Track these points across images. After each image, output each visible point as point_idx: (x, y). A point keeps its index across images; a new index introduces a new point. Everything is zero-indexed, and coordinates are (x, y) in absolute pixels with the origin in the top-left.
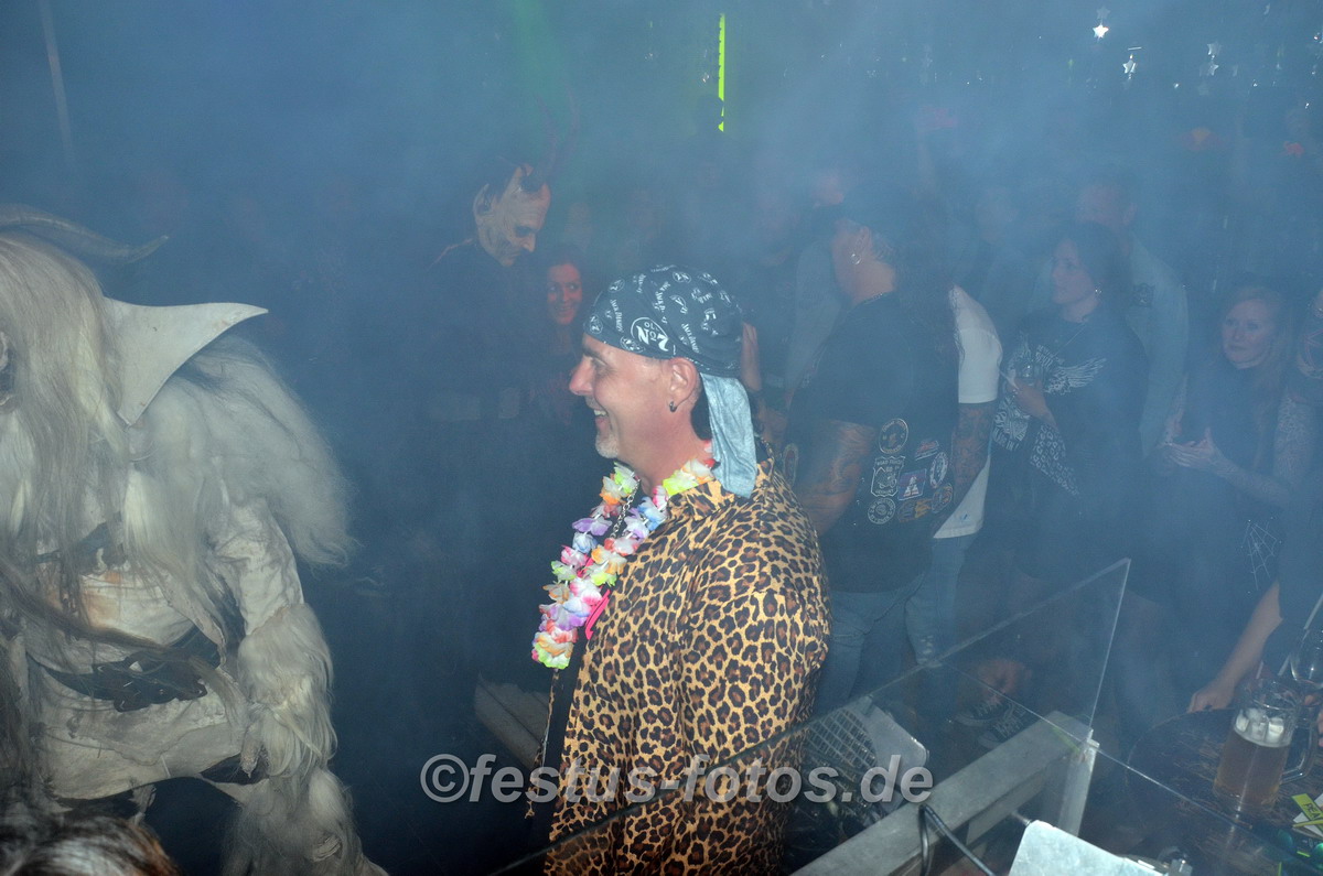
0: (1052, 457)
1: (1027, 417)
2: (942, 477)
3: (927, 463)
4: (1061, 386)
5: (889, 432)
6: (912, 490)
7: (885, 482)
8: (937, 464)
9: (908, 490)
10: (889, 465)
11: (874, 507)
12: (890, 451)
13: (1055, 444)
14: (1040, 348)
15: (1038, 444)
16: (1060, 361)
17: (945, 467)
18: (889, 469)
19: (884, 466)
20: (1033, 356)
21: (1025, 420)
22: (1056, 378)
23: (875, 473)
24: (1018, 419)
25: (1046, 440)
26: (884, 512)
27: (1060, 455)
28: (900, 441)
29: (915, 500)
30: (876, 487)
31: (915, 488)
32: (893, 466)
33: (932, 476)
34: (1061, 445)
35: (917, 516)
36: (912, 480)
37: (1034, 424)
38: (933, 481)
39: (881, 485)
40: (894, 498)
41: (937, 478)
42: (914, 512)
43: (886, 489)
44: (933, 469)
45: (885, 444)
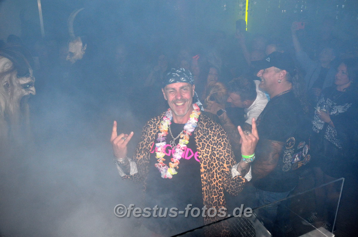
0: (332, 135)
1: (323, 122)
2: (306, 153)
3: (301, 149)
4: (335, 112)
5: (289, 142)
6: (297, 159)
7: (288, 158)
8: (305, 149)
9: (295, 159)
10: (289, 152)
11: (284, 166)
12: (289, 148)
13: (333, 131)
14: (328, 99)
15: (327, 131)
16: (335, 104)
17: (307, 149)
18: (289, 154)
19: (287, 153)
20: (326, 102)
21: (322, 123)
22: (334, 110)
23: (284, 155)
24: (320, 123)
25: (330, 130)
26: (287, 167)
27: (335, 135)
28: (292, 144)
29: (298, 162)
30: (285, 160)
31: (298, 158)
32: (290, 153)
33: (303, 153)
34: (335, 132)
35: (298, 167)
36: (297, 156)
37: (326, 125)
38: (303, 155)
39: (286, 159)
40: (291, 163)
41: (305, 154)
42: (298, 166)
43: (288, 160)
44: (303, 151)
45: (288, 146)
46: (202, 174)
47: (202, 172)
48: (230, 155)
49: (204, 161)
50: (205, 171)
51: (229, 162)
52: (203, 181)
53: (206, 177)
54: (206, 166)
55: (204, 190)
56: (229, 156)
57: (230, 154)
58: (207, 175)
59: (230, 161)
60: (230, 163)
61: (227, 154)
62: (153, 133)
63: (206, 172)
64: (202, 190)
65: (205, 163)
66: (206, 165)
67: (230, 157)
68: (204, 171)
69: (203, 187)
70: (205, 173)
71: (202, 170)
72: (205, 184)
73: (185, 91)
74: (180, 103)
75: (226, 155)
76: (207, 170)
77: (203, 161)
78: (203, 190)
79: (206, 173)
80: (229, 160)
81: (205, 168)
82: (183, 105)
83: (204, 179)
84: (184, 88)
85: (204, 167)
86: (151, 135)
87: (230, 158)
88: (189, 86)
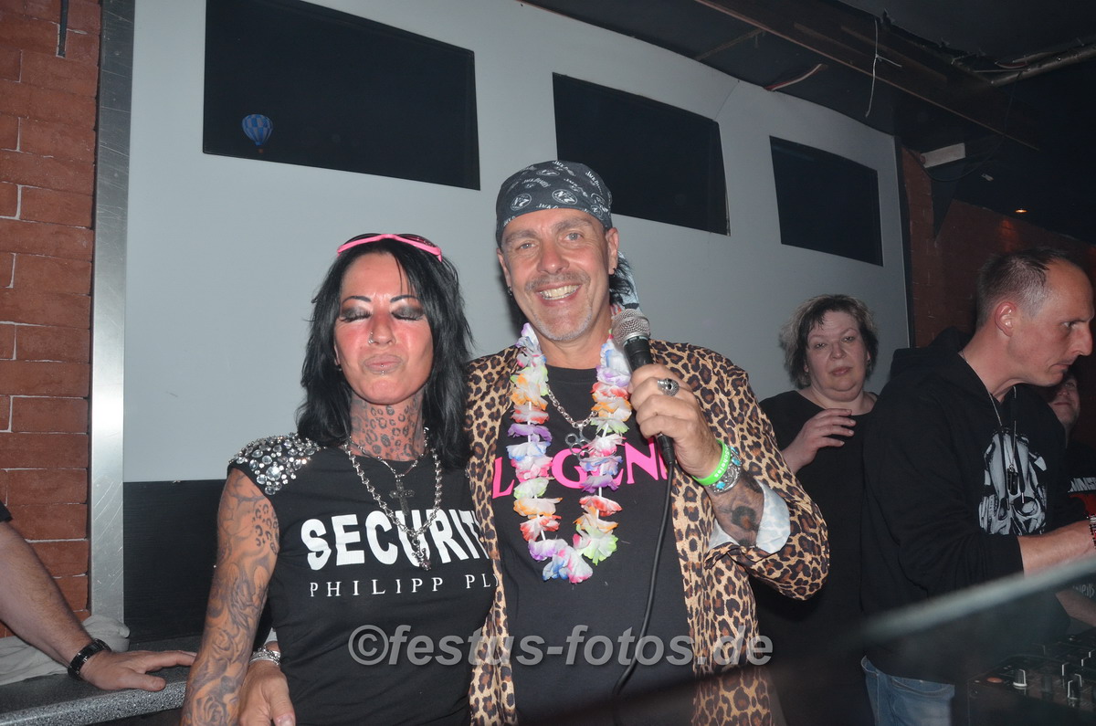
46: (681, 539)
47: (679, 531)
48: (762, 443)
49: (685, 485)
50: (693, 527)
51: (760, 468)
52: (686, 568)
53: (696, 553)
54: (696, 509)
55: (691, 608)
56: (757, 445)
57: (761, 441)
58: (700, 544)
59: (763, 465)
60: (764, 470)
61: (750, 440)
62: (490, 424)
63: (696, 531)
64: (686, 606)
65: (690, 494)
66: (695, 501)
67: (763, 449)
68: (689, 526)
69: (689, 595)
70: (691, 537)
71: (681, 523)
72: (693, 584)
73: (575, 244)
74: (557, 288)
75: (749, 442)
76: (697, 523)
77: (680, 484)
78: (689, 606)
79: (696, 538)
80: (759, 459)
81: (692, 515)
82: (571, 297)
83: (690, 560)
84: (573, 230)
85: (686, 510)
86: (484, 431)
87: (762, 453)
88: (590, 222)
